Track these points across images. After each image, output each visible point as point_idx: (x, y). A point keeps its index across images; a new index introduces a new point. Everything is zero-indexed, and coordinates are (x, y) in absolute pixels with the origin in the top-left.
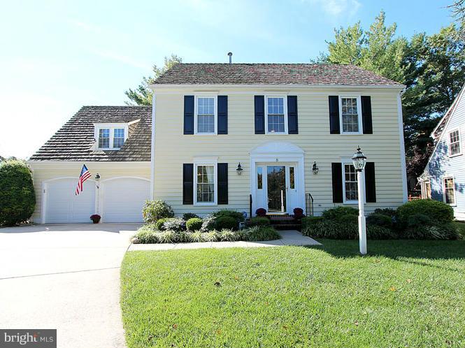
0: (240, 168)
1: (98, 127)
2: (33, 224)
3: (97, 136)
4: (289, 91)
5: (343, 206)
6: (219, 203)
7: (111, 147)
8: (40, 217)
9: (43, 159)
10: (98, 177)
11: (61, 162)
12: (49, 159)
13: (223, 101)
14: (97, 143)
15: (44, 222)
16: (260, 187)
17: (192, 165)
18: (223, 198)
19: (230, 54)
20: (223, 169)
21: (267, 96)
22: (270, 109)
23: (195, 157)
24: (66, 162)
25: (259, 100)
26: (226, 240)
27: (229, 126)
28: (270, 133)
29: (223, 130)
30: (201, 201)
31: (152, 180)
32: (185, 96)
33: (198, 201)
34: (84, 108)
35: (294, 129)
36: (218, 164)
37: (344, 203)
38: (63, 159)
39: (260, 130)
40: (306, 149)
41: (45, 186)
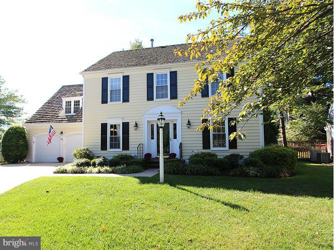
0: (136, 125)
1: (65, 100)
2: (28, 162)
3: (64, 106)
4: (171, 68)
5: (210, 152)
6: (123, 149)
7: (72, 113)
8: (32, 158)
9: (32, 122)
10: (62, 133)
11: (41, 124)
12: (35, 122)
13: (126, 79)
14: (64, 111)
15: (34, 161)
16: (153, 138)
17: (107, 124)
18: (126, 146)
19: (152, 40)
20: (126, 126)
21: (156, 73)
22: (158, 82)
23: (108, 118)
24: (43, 124)
25: (150, 77)
26: (103, 173)
27: (130, 96)
28: (158, 100)
29: (126, 99)
30: (113, 148)
31: (83, 133)
32: (102, 78)
33: (111, 148)
34: (63, 87)
35: (174, 96)
36: (123, 123)
37: (211, 149)
38: (42, 122)
39: (150, 98)
40: (182, 110)
41: (34, 139)
